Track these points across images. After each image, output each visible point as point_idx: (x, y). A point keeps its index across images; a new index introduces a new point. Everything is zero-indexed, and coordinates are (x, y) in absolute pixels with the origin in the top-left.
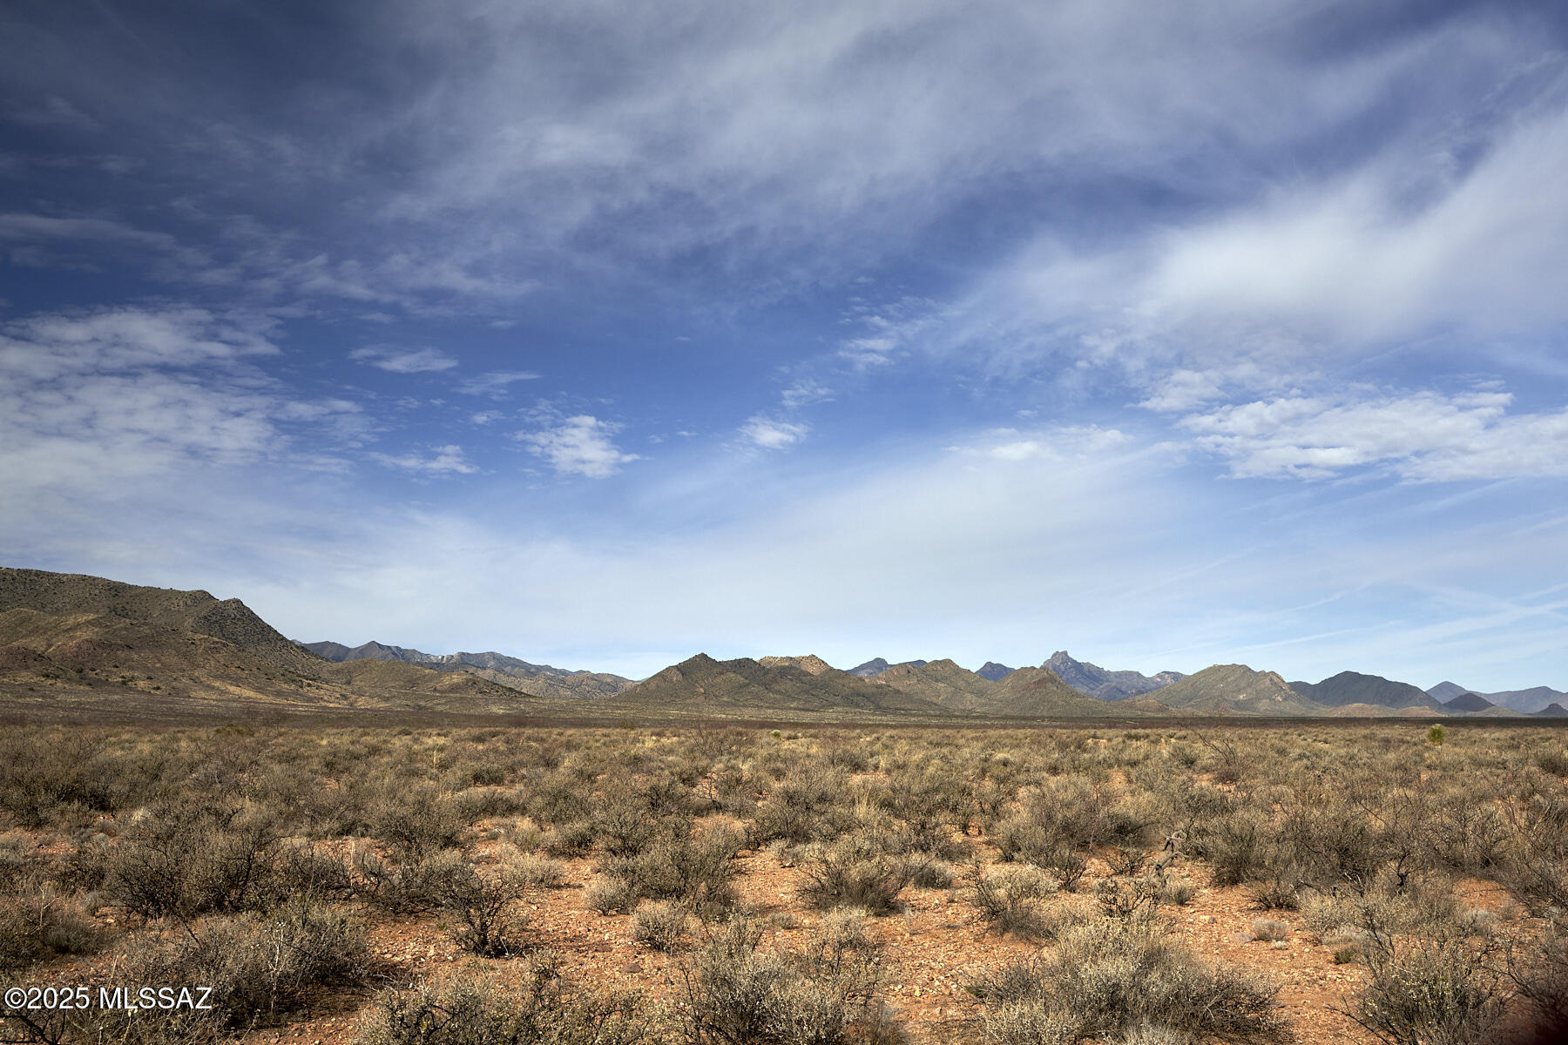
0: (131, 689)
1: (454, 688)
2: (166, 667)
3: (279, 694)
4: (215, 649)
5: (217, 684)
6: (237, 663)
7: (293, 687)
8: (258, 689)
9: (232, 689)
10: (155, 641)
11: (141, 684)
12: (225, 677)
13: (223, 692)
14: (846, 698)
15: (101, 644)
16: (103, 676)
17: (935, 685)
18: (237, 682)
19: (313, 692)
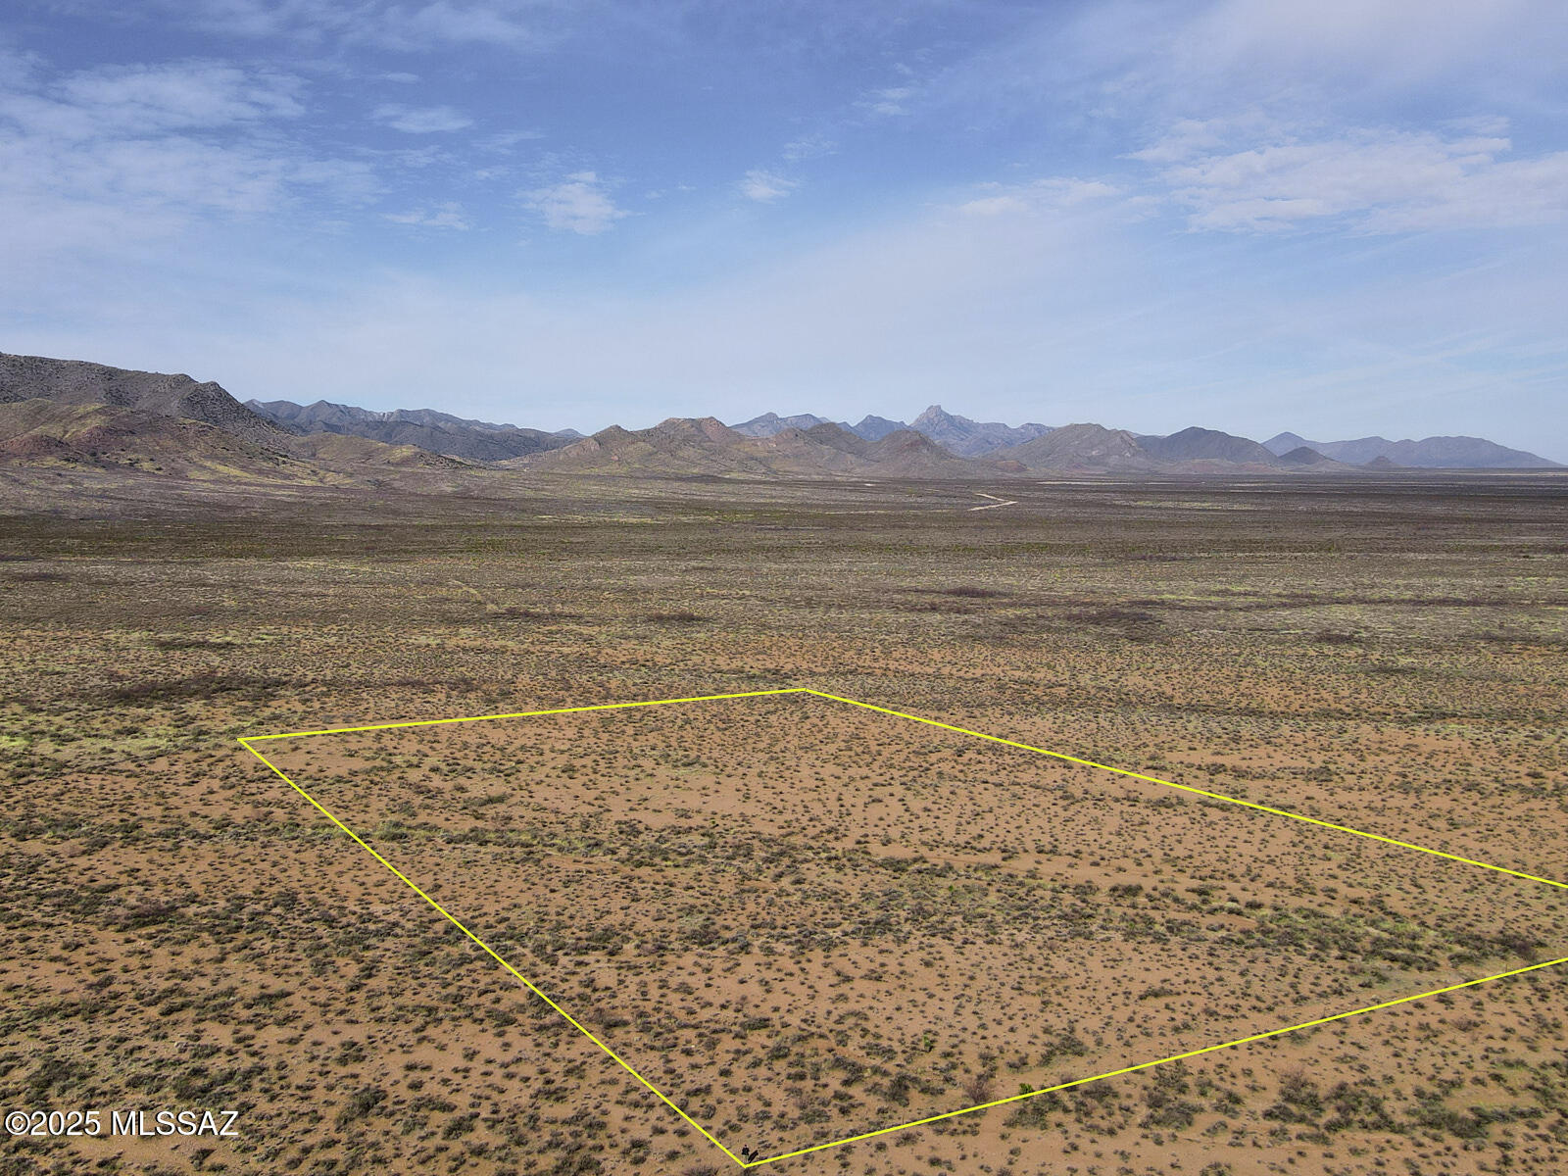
0: (138, 470)
1: (405, 462)
2: (165, 449)
3: (260, 472)
4: (202, 433)
5: (208, 464)
6: (222, 444)
7: (271, 464)
8: (243, 468)
9: (221, 468)
10: (155, 424)
11: (146, 465)
12: (214, 457)
13: (214, 472)
14: (740, 462)
15: (109, 431)
16: (113, 459)
17: (819, 446)
18: (224, 461)
19: (287, 469)
